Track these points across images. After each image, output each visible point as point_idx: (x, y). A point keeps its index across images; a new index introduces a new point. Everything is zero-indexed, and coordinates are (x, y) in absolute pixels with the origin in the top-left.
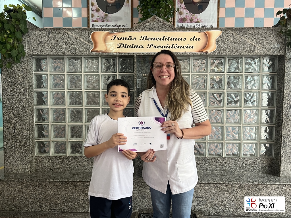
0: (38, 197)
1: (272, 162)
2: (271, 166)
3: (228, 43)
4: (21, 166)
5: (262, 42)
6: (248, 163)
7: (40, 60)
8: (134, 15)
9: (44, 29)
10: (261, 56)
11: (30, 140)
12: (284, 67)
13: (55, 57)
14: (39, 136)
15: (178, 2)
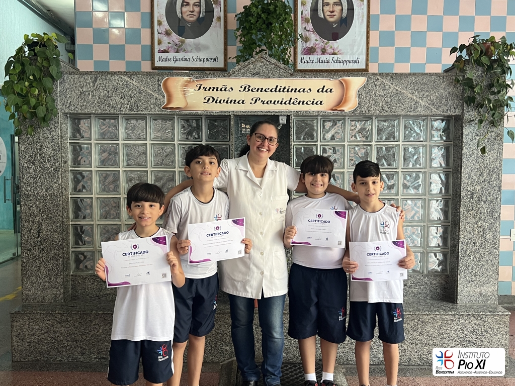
0: (79, 338)
1: (446, 282)
2: (445, 288)
3: (376, 96)
4: (49, 291)
5: (427, 96)
6: (409, 284)
7: (79, 119)
8: (229, 42)
9: (87, 73)
10: (427, 116)
11: (63, 248)
12: (462, 134)
13: (103, 117)
14: (77, 243)
15: (302, 20)
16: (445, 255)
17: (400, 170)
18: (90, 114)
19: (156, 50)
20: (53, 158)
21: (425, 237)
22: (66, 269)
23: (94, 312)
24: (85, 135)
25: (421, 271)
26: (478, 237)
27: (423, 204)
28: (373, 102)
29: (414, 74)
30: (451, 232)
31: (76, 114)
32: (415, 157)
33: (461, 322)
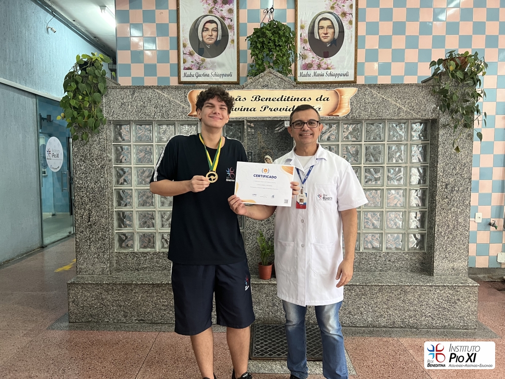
0: (123, 304)
1: (424, 258)
2: (422, 263)
3: (365, 103)
4: (98, 265)
5: (409, 103)
6: (393, 259)
7: (121, 126)
8: (241, 60)
9: (127, 88)
10: (408, 120)
11: (109, 230)
12: (438, 135)
13: (140, 123)
14: (120, 226)
15: (301, 41)
16: (422, 236)
17: (385, 165)
18: (130, 121)
19: (182, 68)
20: (100, 157)
21: (406, 221)
22: (112, 247)
23: (134, 282)
24: (126, 138)
25: (403, 249)
26: (451, 221)
27: (404, 194)
28: (363, 108)
29: (398, 85)
30: (428, 217)
31: (118, 121)
32: (398, 154)
33: (437, 292)
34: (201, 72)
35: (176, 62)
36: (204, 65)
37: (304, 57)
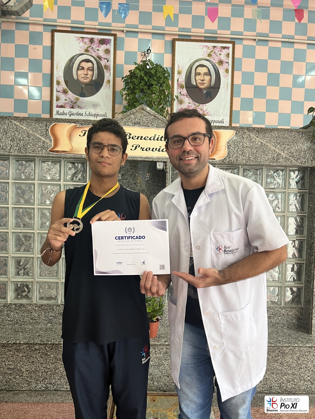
1: (301, 313)
2: (299, 319)
3: (243, 147)
5: (288, 149)
8: (116, 102)
15: (178, 86)
16: (299, 289)
19: (55, 105)
21: (283, 273)
25: (279, 303)
28: (241, 153)
29: (277, 129)
30: (306, 270)
34: (74, 111)
35: (48, 99)
36: (78, 103)
37: (181, 102)
